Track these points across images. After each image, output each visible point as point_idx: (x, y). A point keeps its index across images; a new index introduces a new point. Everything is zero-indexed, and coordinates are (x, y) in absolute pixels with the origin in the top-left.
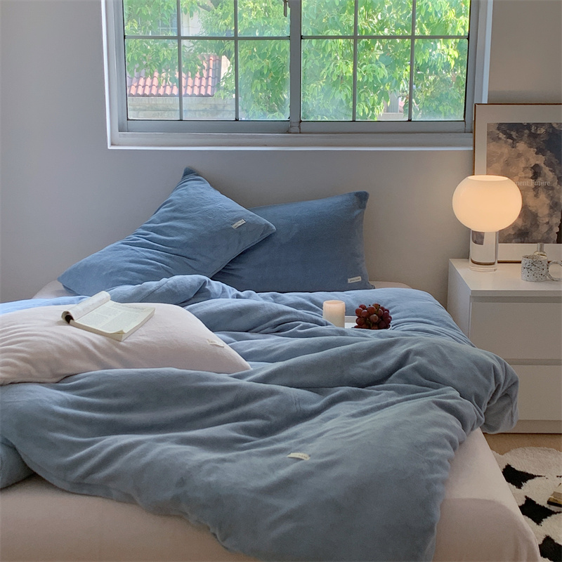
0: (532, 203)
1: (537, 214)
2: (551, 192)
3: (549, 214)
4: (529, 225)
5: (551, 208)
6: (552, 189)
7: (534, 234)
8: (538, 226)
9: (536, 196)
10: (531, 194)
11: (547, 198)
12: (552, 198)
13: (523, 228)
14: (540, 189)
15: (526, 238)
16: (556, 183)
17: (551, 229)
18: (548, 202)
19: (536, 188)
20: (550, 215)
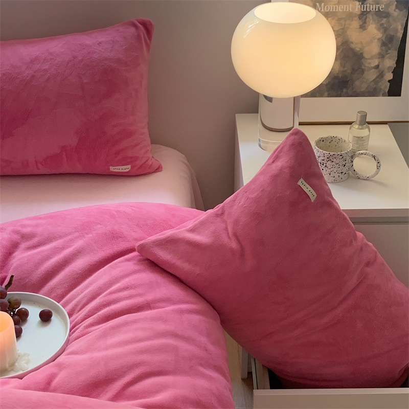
0: (356, 37)
1: (362, 54)
2: (384, 20)
3: (380, 54)
4: (349, 71)
5: (384, 44)
6: (387, 15)
7: (357, 83)
8: (363, 71)
9: (363, 27)
10: (356, 24)
11: (378, 29)
12: (386, 30)
13: (340, 76)
14: (370, 16)
15: (344, 90)
16: (394, 7)
17: (381, 75)
18: (380, 35)
19: (363, 15)
20: (382, 56)
